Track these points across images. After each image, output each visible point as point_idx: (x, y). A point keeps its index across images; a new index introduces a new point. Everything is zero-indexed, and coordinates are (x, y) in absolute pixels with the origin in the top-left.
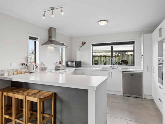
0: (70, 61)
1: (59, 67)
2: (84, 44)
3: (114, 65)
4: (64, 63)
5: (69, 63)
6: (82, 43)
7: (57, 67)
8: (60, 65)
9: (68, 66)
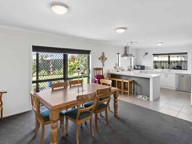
0: (136, 66)
1: (130, 69)
2: (146, 54)
3: (170, 69)
4: (133, 67)
5: (136, 67)
6: (145, 53)
7: (129, 69)
8: (131, 68)
9: (135, 69)
